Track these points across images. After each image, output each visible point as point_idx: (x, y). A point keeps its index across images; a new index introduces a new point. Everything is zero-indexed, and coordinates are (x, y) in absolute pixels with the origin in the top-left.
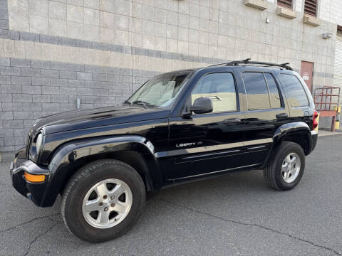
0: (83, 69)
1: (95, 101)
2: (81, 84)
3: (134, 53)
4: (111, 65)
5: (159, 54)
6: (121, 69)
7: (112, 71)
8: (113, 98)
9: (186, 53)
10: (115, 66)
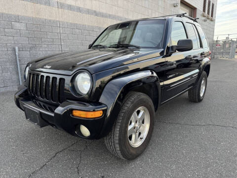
0: (18, 19)
1: (30, 48)
2: (17, 33)
3: (60, 7)
4: (42, 17)
5: (79, 10)
6: (50, 21)
7: (43, 22)
8: (45, 46)
9: (98, 10)
10: (45, 18)
